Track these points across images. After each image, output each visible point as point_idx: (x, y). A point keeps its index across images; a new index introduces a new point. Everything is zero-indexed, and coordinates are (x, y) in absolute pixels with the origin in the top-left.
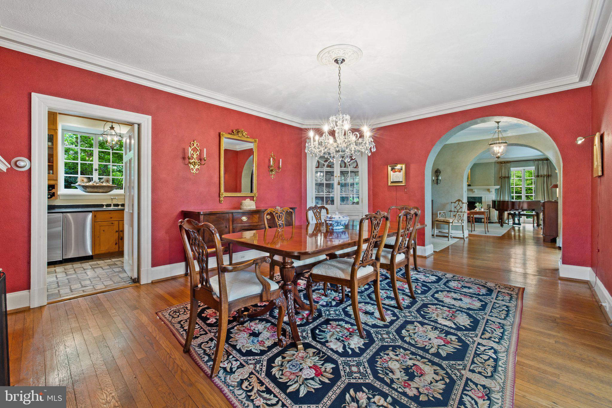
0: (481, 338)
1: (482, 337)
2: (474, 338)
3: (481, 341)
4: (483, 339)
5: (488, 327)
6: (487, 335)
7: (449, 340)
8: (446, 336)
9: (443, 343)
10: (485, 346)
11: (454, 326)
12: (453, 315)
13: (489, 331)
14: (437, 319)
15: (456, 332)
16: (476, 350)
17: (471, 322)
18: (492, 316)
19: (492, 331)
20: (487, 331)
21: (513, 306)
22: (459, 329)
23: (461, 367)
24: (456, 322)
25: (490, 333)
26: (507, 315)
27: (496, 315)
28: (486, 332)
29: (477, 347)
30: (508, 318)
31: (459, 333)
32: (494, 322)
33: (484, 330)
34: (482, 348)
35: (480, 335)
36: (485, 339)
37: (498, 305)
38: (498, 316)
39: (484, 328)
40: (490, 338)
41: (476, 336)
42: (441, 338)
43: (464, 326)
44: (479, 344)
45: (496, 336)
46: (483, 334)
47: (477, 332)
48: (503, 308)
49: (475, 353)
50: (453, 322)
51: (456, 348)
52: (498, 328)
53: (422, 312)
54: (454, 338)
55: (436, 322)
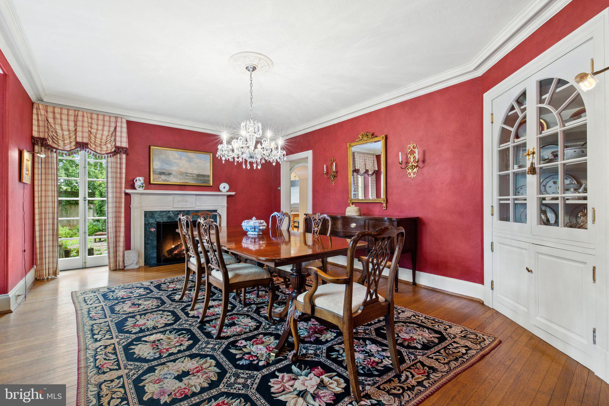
0: (114, 344)
1: (113, 346)
2: (119, 340)
3: (112, 341)
4: (111, 344)
5: (114, 359)
6: (110, 349)
7: (135, 327)
8: (141, 328)
9: (137, 323)
10: (107, 339)
11: (144, 339)
12: (158, 349)
13: (110, 355)
14: (164, 334)
15: (137, 335)
16: (111, 333)
17: (134, 353)
19: (107, 356)
20: (112, 354)
22: (138, 339)
23: (113, 320)
24: (147, 343)
25: (108, 352)
28: (113, 352)
29: (112, 335)
31: (134, 336)
33: (115, 353)
34: (107, 336)
35: (117, 346)
36: (109, 345)
39: (117, 356)
40: (106, 347)
41: (119, 343)
42: (142, 325)
43: (137, 345)
44: (112, 338)
45: (101, 353)
46: (114, 349)
47: (120, 347)
49: (111, 331)
50: (149, 342)
51: (126, 326)
52: (103, 365)
53: (184, 332)
54: (134, 331)
55: (164, 332)
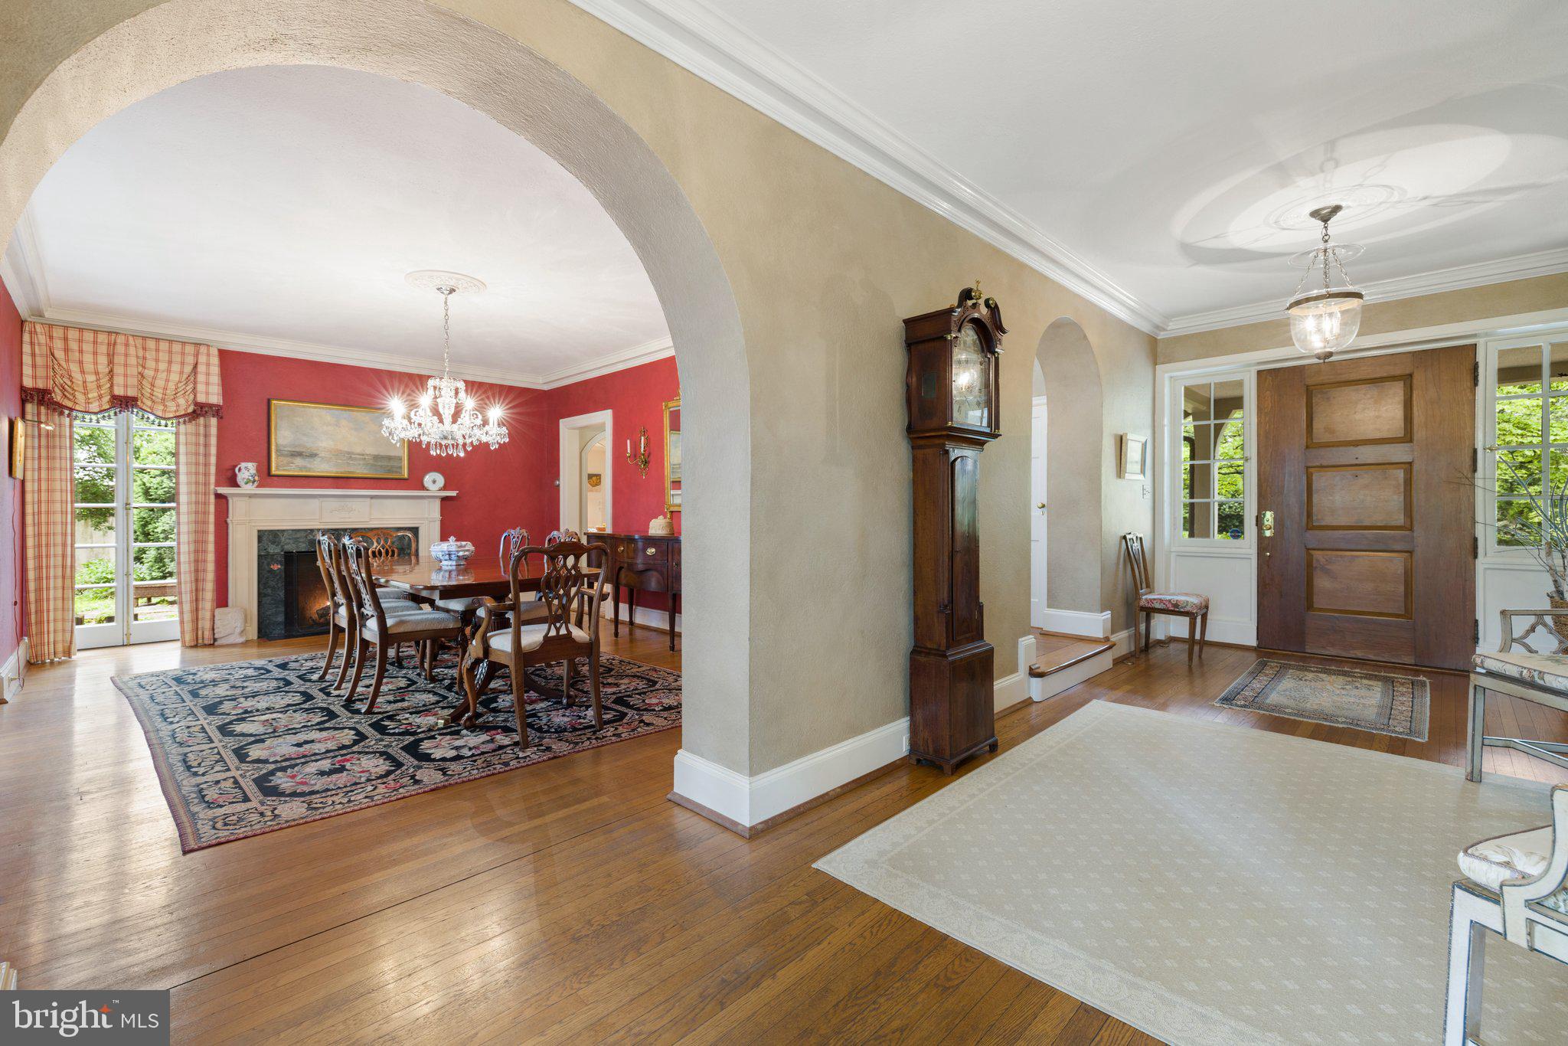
12: (272, 725)
18: (210, 749)
21: (184, 783)
26: (185, 761)
27: (204, 753)
30: (180, 758)
32: (198, 744)
37: (217, 768)
38: (200, 754)
48: (201, 770)
53: (317, 710)
55: (283, 712)
